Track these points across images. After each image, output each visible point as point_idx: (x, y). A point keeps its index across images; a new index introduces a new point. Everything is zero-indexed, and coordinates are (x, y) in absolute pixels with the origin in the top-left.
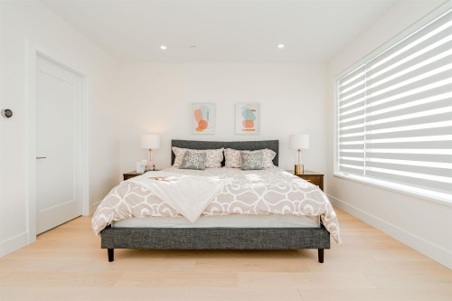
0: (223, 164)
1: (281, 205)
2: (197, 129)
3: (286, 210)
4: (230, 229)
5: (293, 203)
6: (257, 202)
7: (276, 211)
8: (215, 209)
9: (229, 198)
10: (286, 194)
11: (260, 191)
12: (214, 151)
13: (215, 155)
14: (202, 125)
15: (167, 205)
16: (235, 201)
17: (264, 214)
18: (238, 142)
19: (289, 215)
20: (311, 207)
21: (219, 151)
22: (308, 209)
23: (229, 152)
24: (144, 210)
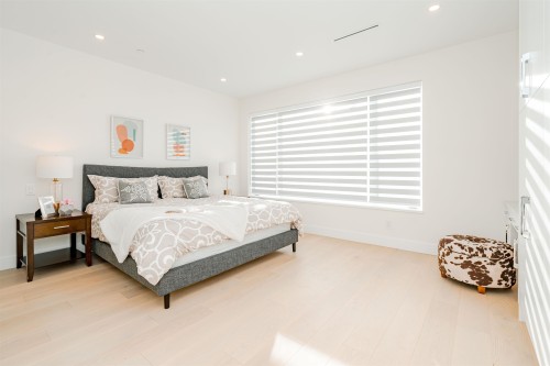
2: (120, 151)
14: (127, 146)
23: (166, 179)
24: (201, 242)
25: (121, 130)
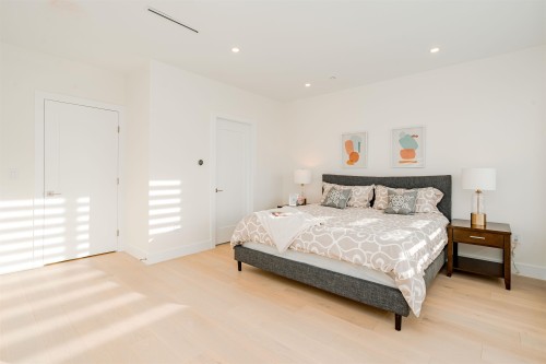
0: (372, 203)
1: (353, 253)
2: (348, 163)
3: (357, 260)
4: (311, 267)
5: (365, 253)
6: (330, 246)
7: (347, 258)
8: (298, 245)
9: (310, 237)
10: (360, 243)
11: (337, 235)
12: (360, 188)
13: (361, 193)
14: (354, 158)
15: (267, 236)
16: (314, 241)
17: (335, 258)
18: (393, 178)
19: (358, 265)
20: (383, 262)
21: (368, 189)
22: (380, 264)
23: (379, 189)
24: (256, 237)
25: (349, 144)
